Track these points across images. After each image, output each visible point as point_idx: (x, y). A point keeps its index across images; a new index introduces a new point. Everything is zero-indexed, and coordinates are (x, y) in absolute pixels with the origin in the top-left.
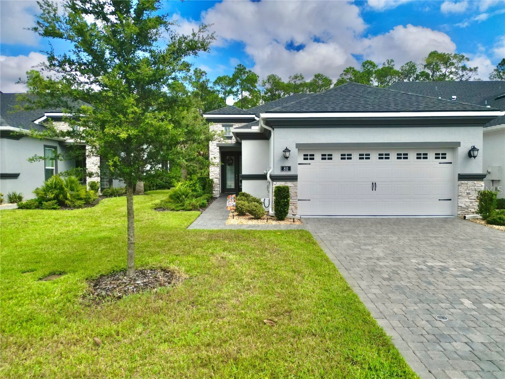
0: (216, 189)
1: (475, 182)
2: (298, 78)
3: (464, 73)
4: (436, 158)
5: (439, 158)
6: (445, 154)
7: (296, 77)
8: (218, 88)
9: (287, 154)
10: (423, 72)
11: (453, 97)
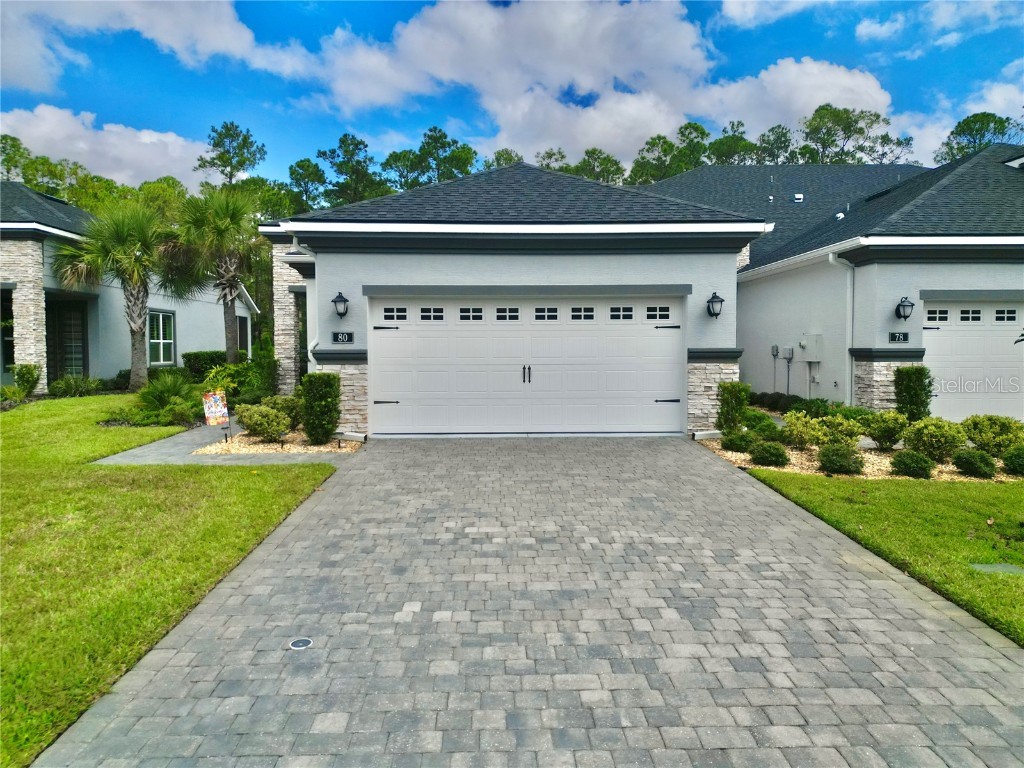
1: (722, 365)
2: (554, 157)
3: (886, 149)
4: (649, 317)
5: (654, 317)
6: (667, 309)
7: (550, 155)
8: (393, 175)
9: (341, 308)
10: (805, 147)
11: (797, 196)
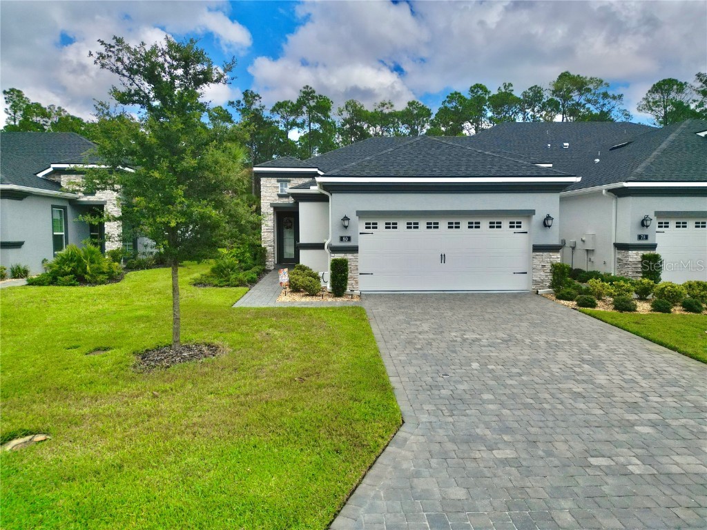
0: (270, 260)
1: (551, 254)
2: (386, 106)
3: (606, 102)
4: (511, 227)
5: (513, 227)
6: (520, 223)
7: (383, 105)
8: (277, 118)
9: (346, 223)
10: (551, 100)
11: (565, 144)
